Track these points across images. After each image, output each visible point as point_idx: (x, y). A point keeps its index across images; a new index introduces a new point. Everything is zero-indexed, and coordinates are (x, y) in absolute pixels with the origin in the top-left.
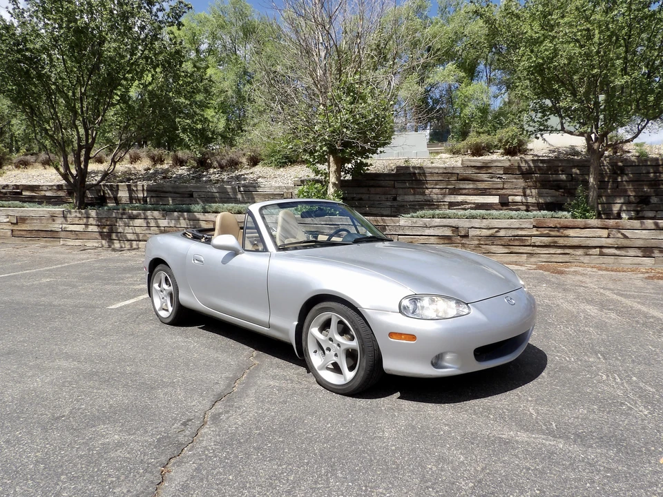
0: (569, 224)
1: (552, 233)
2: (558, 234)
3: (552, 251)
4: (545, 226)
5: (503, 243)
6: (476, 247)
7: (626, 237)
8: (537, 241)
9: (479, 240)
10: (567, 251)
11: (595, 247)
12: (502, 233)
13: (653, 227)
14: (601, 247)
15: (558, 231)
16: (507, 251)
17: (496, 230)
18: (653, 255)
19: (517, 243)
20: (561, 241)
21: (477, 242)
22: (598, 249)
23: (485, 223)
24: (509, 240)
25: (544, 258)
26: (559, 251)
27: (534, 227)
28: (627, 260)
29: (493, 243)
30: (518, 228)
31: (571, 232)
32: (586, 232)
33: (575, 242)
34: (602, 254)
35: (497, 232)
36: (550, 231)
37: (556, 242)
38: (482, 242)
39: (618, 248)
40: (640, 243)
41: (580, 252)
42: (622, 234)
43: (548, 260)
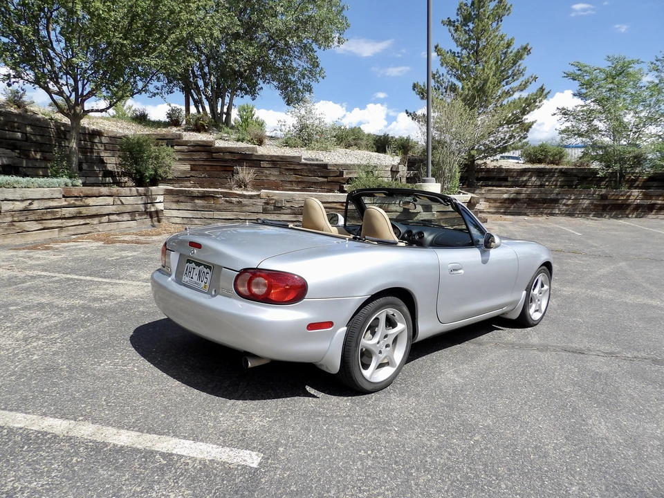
0: (89, 193)
1: (78, 203)
2: (81, 203)
3: (77, 222)
4: (71, 195)
5: (36, 217)
6: (9, 225)
7: (123, 204)
8: (67, 212)
9: (13, 216)
10: (88, 221)
11: (105, 215)
12: (35, 205)
13: (136, 194)
14: (108, 215)
15: (81, 200)
16: (40, 226)
17: (30, 201)
18: (136, 218)
19: (49, 216)
20: (85, 211)
21: (10, 219)
22: (107, 217)
23: (18, 194)
24: (43, 214)
25: (72, 230)
26: (82, 222)
27: (64, 197)
28: (124, 225)
29: (27, 218)
30: (49, 199)
31: (90, 201)
32: (100, 201)
33: (93, 211)
34: (110, 221)
35: (30, 204)
36: (75, 200)
37: (80, 213)
38: (15, 219)
39: (118, 214)
40: (129, 209)
41: (96, 221)
42: (121, 201)
43: (76, 232)
